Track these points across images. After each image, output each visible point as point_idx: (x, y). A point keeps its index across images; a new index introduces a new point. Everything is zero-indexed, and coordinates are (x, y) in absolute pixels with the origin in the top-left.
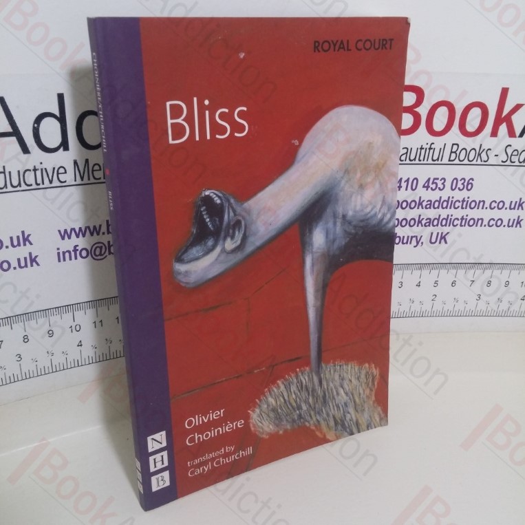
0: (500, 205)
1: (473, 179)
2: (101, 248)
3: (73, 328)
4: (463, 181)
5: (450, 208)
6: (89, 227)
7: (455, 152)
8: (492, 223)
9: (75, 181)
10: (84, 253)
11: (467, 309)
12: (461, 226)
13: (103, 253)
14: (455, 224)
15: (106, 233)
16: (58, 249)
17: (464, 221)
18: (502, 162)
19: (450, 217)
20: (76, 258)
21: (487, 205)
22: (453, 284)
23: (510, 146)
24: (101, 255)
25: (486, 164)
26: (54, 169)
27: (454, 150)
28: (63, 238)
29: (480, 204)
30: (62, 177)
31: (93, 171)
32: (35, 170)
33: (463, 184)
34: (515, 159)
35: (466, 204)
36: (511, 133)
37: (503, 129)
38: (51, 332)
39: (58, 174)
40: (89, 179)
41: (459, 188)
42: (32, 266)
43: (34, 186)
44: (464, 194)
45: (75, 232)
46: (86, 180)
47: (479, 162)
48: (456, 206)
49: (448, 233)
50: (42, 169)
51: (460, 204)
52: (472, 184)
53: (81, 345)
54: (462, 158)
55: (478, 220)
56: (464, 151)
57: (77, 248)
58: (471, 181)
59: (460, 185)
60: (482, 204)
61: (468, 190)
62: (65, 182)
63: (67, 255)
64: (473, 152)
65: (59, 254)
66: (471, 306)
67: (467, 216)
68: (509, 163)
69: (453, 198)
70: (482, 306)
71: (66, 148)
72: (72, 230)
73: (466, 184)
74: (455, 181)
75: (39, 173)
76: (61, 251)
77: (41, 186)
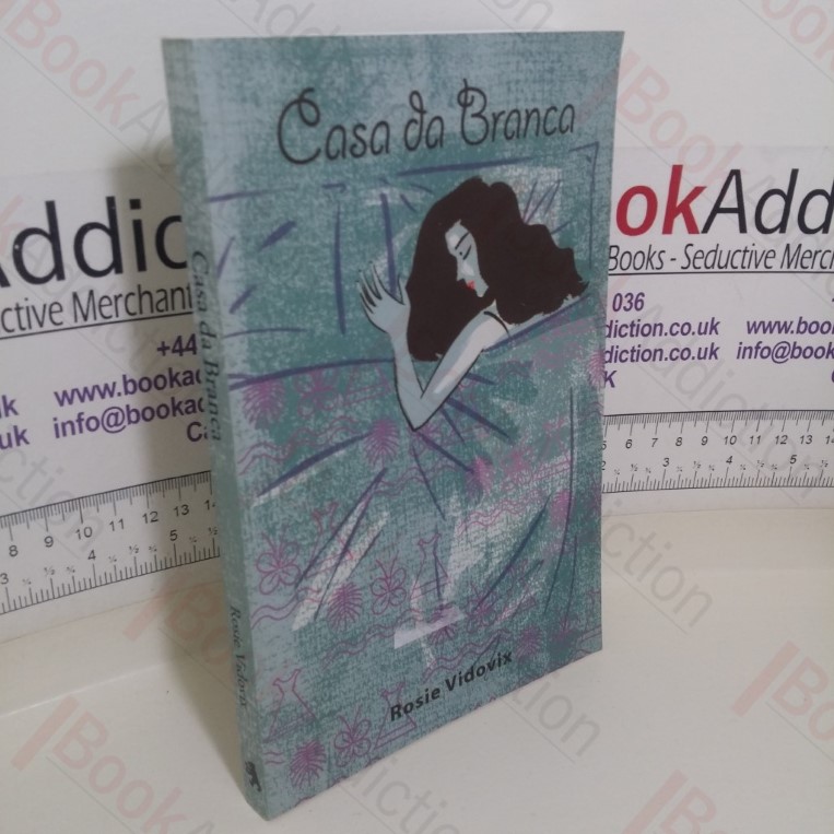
0: (685, 329)
1: (643, 294)
2: (116, 415)
3: (82, 531)
4: (629, 297)
5: (615, 336)
6: (97, 387)
7: (615, 258)
8: (675, 354)
9: (76, 321)
10: (93, 424)
11: (652, 479)
12: (632, 361)
13: (119, 421)
14: (623, 358)
15: (123, 393)
16: (55, 419)
17: (635, 354)
18: (683, 268)
19: (615, 349)
20: (81, 431)
21: (666, 329)
22: (629, 443)
23: (691, 245)
24: (116, 424)
25: (659, 272)
26: (45, 306)
27: (613, 254)
28: (61, 403)
29: (655, 329)
30: (57, 318)
31: (100, 306)
32: (18, 309)
33: (629, 301)
34: (699, 263)
35: (635, 328)
36: (692, 227)
37: (679, 221)
38: (49, 540)
39: (51, 312)
40: (95, 318)
41: (625, 308)
42: (18, 444)
43: (18, 332)
44: (632, 316)
45: (79, 394)
46: (91, 320)
47: (650, 270)
48: (623, 333)
49: (614, 372)
50: (28, 308)
51: (628, 331)
52: (641, 301)
53: (94, 557)
54: (625, 265)
55: (656, 351)
56: (627, 257)
57: (82, 417)
58: (640, 297)
59: (625, 304)
60: (658, 328)
61: (638, 309)
62: (61, 323)
63: (68, 427)
64: (640, 255)
65: (56, 426)
66: (656, 475)
67: (639, 346)
68: (691, 269)
69: (617, 321)
70: (672, 474)
71: (61, 277)
72: (73, 391)
73: (633, 301)
74: (618, 298)
75: (23, 313)
76: (59, 422)
77: (28, 331)
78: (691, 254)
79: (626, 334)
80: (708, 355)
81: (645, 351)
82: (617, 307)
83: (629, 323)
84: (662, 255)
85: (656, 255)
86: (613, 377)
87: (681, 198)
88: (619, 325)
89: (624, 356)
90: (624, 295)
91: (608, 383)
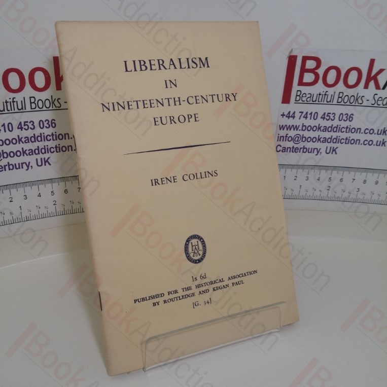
78: (376, 99)
79: (344, 132)
80: (381, 144)
81: (352, 139)
82: (341, 119)
83: (345, 127)
84: (363, 98)
86: (336, 150)
87: (373, 74)
88: (341, 127)
89: (342, 141)
90: (344, 114)
91: (334, 152)
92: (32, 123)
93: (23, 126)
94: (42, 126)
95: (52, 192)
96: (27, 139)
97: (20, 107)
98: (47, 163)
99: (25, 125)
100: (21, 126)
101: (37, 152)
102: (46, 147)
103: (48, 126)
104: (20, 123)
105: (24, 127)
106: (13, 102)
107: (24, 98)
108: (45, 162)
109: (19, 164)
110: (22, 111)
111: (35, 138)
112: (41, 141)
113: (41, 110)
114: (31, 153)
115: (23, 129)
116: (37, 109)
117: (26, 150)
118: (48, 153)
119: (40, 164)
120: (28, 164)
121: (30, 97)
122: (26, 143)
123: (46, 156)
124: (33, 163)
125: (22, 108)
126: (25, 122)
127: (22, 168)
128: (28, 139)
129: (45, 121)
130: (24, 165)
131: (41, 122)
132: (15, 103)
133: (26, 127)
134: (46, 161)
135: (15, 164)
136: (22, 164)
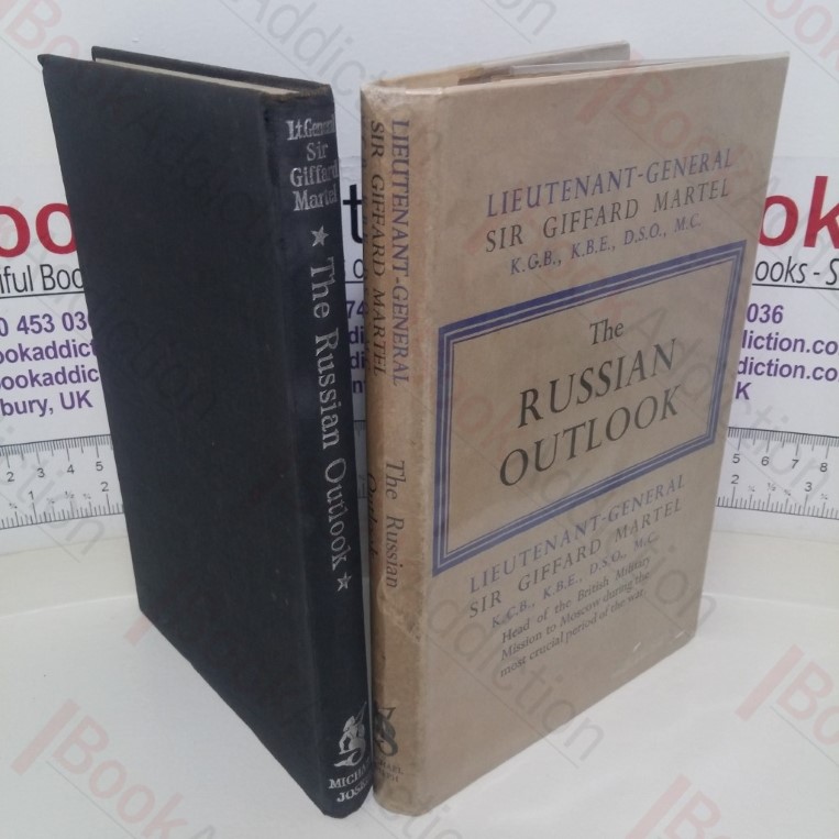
0: (830, 348)
1: (782, 308)
4: (766, 309)
5: (750, 347)
8: (819, 374)
11: (792, 502)
12: (769, 375)
14: (759, 371)
17: (773, 368)
18: (827, 283)
19: (749, 361)
21: (808, 345)
23: (837, 260)
25: (800, 285)
29: (796, 344)
33: (766, 313)
35: (773, 342)
37: (824, 234)
41: (761, 320)
44: (770, 328)
47: (789, 282)
48: (758, 345)
49: (748, 384)
51: (765, 343)
52: (780, 314)
55: (796, 367)
56: (763, 267)
58: (779, 310)
59: (761, 314)
60: (799, 344)
61: (774, 321)
64: (778, 268)
66: (797, 500)
67: (777, 360)
69: (752, 332)
70: (815, 500)
73: (771, 313)
74: (754, 308)
79: (762, 346)
81: (784, 366)
82: (752, 318)
83: (765, 336)
84: (803, 268)
85: (797, 267)
86: (747, 389)
87: (825, 211)
88: (755, 336)
89: (760, 369)
90: (760, 306)
91: (742, 394)
92: (47, 319)
93: (28, 325)
94: (69, 326)
95: (98, 464)
96: (38, 351)
97: (21, 287)
98: (83, 403)
99: (32, 323)
100: (25, 324)
101: (61, 378)
102: (80, 369)
103: (81, 325)
104: (23, 319)
105: (31, 327)
106: (6, 275)
107: (29, 267)
108: (80, 400)
109: (24, 403)
110: (24, 293)
111: (55, 351)
112: (69, 355)
113: (65, 291)
114: (48, 382)
115: (30, 332)
116: (57, 289)
117: (37, 375)
118: (85, 381)
119: (68, 403)
120: (42, 403)
121: (42, 266)
122: (37, 359)
123: (81, 387)
124: (54, 403)
125: (26, 288)
126: (32, 317)
127: (32, 411)
128: (41, 353)
129: (76, 315)
130: (35, 406)
131: (67, 318)
132: (10, 278)
133: (36, 327)
134: (83, 399)
135: (16, 404)
136: (31, 403)
